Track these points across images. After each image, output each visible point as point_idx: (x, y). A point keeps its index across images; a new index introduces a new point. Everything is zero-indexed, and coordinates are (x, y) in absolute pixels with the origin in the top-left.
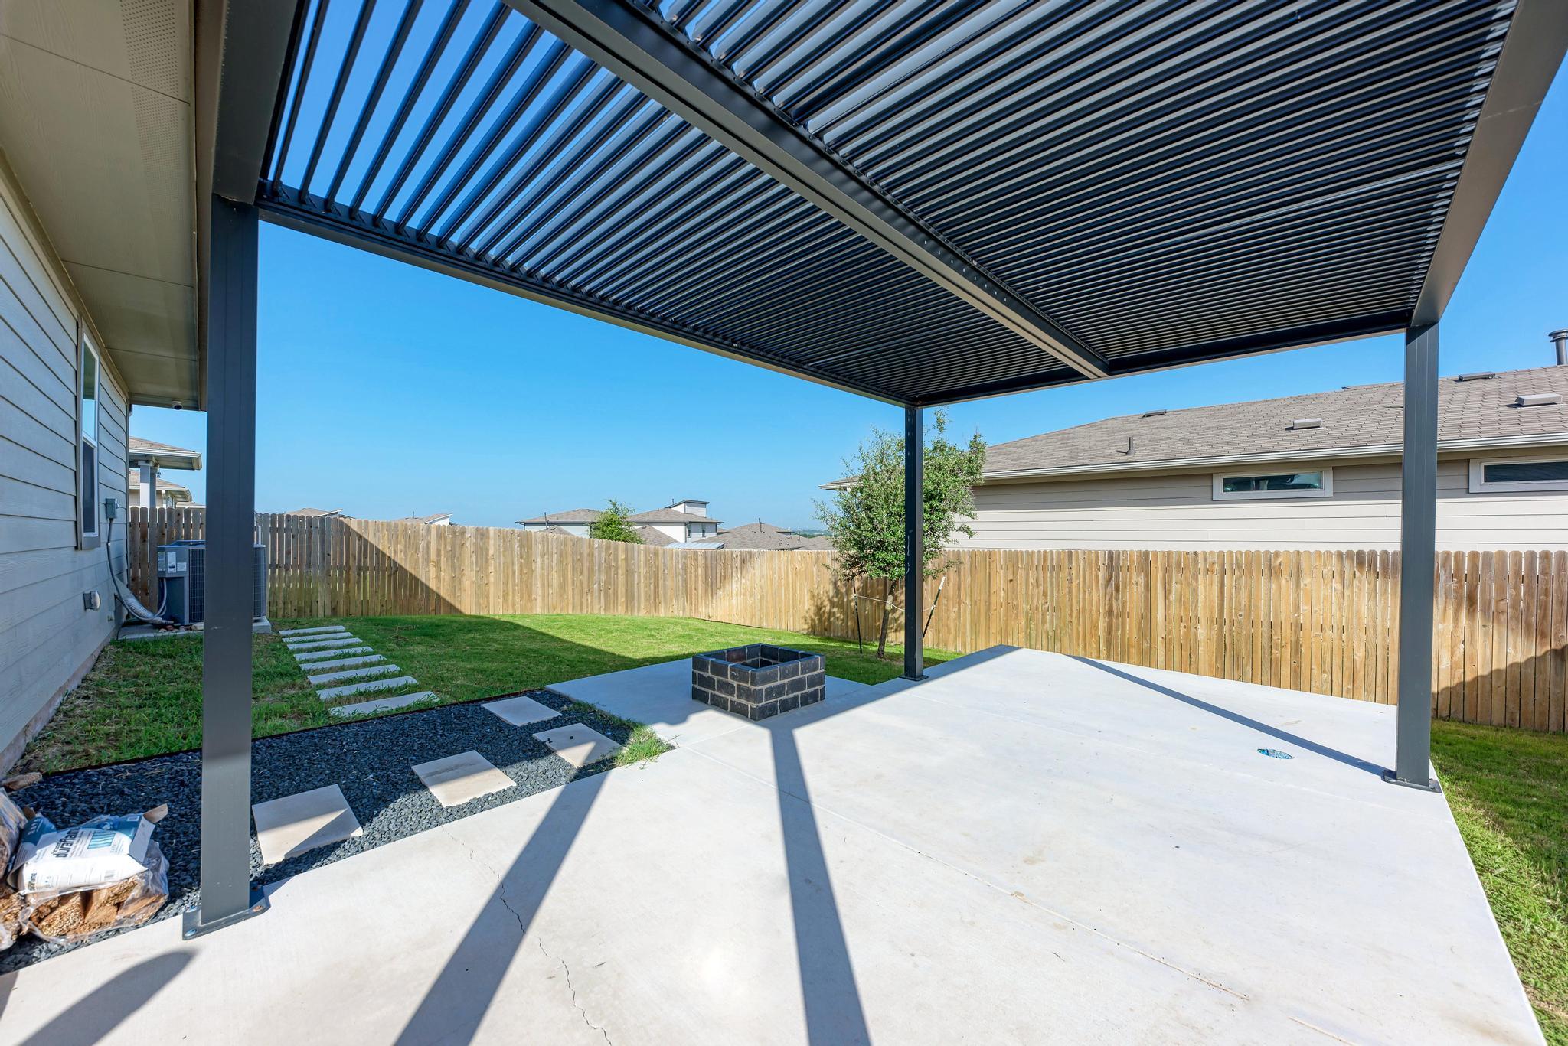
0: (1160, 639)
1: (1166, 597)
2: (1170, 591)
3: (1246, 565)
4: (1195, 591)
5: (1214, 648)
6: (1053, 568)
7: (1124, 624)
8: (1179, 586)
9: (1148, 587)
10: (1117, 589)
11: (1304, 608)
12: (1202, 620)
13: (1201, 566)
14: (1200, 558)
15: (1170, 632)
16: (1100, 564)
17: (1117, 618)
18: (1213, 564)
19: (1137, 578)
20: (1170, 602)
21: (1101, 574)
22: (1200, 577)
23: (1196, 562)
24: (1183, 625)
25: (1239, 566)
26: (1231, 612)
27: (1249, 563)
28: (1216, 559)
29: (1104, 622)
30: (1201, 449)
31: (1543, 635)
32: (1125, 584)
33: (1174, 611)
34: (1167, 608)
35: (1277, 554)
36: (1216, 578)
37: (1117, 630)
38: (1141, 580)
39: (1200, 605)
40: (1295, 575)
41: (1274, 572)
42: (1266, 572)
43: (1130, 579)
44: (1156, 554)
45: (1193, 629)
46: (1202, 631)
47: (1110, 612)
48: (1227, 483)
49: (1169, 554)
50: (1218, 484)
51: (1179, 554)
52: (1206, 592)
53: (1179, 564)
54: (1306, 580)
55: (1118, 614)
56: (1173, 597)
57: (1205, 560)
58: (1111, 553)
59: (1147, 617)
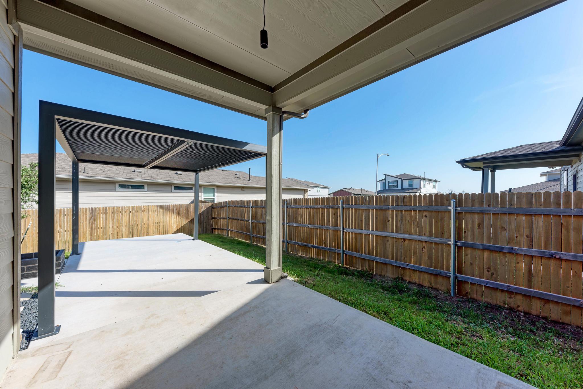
0: (110, 234)
1: (113, 220)
2: (114, 219)
3: (136, 209)
4: (122, 218)
5: (127, 233)
6: (65, 215)
7: (97, 231)
8: (117, 217)
9: (106, 219)
10: (95, 220)
11: (150, 219)
12: (124, 226)
13: (124, 211)
14: (123, 209)
15: (114, 231)
16: (88, 212)
17: (94, 230)
18: (127, 210)
19: (103, 216)
20: (114, 222)
21: (88, 216)
22: (123, 214)
23: (122, 209)
24: (118, 228)
25: (134, 210)
26: (132, 223)
27: (137, 209)
28: (128, 208)
29: (89, 232)
30: (112, 175)
31: (188, 219)
32: (97, 218)
33: (115, 225)
34: (113, 224)
35: (144, 206)
36: (128, 214)
37: (94, 234)
38: (104, 216)
39: (123, 222)
40: (148, 212)
41: (143, 211)
42: (141, 211)
43: (100, 216)
44: (109, 208)
45: (121, 229)
46: (124, 229)
47: (92, 228)
48: (120, 185)
49: (114, 208)
50: (117, 186)
51: (117, 207)
52: (125, 218)
53: (117, 210)
54: (150, 212)
55: (94, 229)
56: (115, 220)
57: (125, 209)
58: (92, 208)
59: (106, 228)
